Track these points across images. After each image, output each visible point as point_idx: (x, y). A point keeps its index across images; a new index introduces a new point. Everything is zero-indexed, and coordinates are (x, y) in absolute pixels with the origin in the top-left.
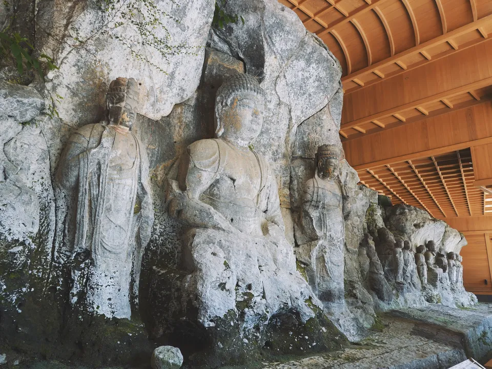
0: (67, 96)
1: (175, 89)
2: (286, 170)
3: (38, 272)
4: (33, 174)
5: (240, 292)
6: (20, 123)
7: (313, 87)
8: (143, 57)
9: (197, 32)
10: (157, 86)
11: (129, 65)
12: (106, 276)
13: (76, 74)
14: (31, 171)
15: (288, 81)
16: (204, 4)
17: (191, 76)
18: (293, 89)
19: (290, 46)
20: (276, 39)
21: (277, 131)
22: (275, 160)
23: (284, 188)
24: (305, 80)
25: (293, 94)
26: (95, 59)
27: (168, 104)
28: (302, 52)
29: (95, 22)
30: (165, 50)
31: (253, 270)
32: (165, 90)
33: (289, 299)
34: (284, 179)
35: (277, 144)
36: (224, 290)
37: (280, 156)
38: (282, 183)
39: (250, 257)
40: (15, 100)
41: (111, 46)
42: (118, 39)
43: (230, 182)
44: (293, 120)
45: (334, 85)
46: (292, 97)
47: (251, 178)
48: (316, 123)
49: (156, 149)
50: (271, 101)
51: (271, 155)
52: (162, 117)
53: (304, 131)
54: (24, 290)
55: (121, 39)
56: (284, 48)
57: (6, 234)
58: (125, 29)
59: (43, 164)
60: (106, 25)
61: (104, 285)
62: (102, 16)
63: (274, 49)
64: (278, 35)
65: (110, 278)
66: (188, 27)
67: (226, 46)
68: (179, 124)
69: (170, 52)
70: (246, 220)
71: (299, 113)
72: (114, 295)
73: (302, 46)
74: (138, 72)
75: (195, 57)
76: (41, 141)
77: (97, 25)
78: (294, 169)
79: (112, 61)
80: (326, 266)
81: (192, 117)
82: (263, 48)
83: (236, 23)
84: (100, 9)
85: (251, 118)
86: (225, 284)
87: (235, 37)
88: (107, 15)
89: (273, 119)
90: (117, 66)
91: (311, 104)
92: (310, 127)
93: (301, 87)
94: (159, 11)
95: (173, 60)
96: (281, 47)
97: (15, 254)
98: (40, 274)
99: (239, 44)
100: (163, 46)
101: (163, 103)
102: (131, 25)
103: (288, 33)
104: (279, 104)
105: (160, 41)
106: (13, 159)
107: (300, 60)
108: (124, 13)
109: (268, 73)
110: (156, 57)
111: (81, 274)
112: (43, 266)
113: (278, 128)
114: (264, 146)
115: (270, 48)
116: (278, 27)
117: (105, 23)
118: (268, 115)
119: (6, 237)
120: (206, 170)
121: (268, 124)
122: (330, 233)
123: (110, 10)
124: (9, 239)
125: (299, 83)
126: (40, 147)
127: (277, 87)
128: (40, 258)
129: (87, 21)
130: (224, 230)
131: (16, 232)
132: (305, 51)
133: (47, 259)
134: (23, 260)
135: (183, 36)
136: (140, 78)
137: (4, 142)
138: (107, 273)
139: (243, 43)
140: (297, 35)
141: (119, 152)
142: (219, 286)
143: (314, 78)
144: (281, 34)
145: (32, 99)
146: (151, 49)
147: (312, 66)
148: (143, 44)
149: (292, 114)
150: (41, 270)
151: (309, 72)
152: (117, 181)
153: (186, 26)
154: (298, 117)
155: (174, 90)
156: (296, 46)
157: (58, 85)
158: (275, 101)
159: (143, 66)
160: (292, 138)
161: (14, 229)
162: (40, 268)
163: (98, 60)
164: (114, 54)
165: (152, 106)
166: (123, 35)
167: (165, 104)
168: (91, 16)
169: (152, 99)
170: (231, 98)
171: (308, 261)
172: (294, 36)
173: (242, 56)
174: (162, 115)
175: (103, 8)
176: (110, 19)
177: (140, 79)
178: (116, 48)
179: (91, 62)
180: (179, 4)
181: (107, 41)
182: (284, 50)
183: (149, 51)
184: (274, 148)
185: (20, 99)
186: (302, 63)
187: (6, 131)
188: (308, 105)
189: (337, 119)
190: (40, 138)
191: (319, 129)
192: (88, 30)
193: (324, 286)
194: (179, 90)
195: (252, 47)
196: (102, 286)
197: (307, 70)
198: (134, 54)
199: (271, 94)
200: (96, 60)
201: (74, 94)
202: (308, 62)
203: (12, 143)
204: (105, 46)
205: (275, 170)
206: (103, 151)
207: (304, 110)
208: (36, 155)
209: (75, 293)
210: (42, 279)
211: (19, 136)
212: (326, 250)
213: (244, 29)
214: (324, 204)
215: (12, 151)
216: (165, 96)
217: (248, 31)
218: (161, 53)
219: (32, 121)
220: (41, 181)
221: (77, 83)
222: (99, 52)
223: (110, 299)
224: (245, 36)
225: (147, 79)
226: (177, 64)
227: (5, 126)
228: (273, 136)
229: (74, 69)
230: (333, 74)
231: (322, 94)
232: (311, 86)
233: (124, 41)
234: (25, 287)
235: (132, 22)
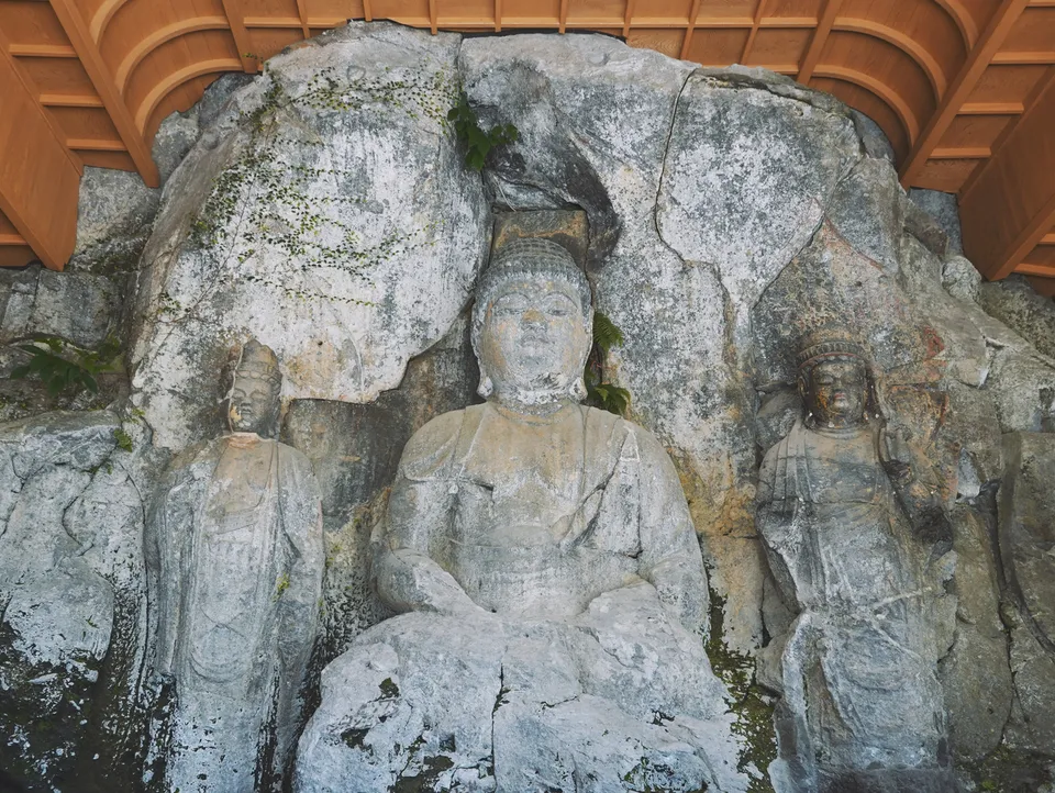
0: (173, 408)
1: (402, 328)
2: (740, 432)
3: (111, 725)
4: (116, 552)
5: (422, 755)
6: (84, 471)
7: (765, 192)
8: (311, 293)
9: (410, 202)
10: (357, 337)
11: (289, 317)
12: (195, 727)
13: (185, 366)
14: (111, 547)
15: (686, 207)
16: (400, 146)
17: (435, 289)
18: (710, 219)
19: (649, 128)
20: (608, 130)
21: (693, 339)
22: (705, 415)
23: (741, 484)
24: (733, 186)
25: (712, 234)
26: (219, 329)
27: (391, 362)
28: (690, 127)
29: (202, 270)
30: (353, 263)
31: (467, 699)
32: (377, 338)
33: (569, 779)
34: (739, 457)
35: (700, 371)
36: (357, 748)
37: (717, 399)
38: (735, 472)
39: (465, 667)
40: (55, 437)
41: (244, 297)
42: (253, 280)
43: (479, 494)
44: (731, 296)
45: (825, 162)
46: (714, 241)
47: (546, 475)
48: (804, 280)
49: (364, 461)
50: (660, 272)
51: (692, 406)
52: (382, 392)
53: (773, 314)
54: (60, 752)
55: (257, 277)
56: (638, 139)
57: (28, 653)
58: (260, 258)
59: (132, 532)
60: (225, 267)
61: (192, 747)
62: (211, 256)
63: (615, 153)
64: (606, 120)
65: (206, 733)
66: (387, 202)
67: (537, 194)
68: (425, 396)
69: (367, 261)
70: (513, 579)
71: (744, 273)
72: (213, 767)
73: (682, 114)
74: (310, 322)
75: (430, 250)
76: (128, 494)
77: (208, 273)
78: (766, 426)
79: (254, 320)
80: (830, 694)
81: (460, 372)
82: (588, 163)
83: (521, 141)
84: (202, 245)
85: (520, 333)
86: (365, 731)
87: (533, 168)
88: (218, 249)
89: (676, 313)
90: (265, 326)
91: (772, 238)
92: (793, 297)
93: (729, 206)
94: (315, 201)
95: (378, 274)
96: (629, 140)
97: (41, 686)
98: (114, 729)
99: (551, 179)
100: (345, 257)
101: (377, 364)
102: (270, 246)
103: (630, 102)
104: (684, 271)
105: (338, 251)
106: (75, 531)
107: (696, 145)
108: (247, 234)
109: (628, 210)
110: (338, 281)
111: (162, 725)
112: (119, 712)
113: (696, 331)
114: (668, 386)
115: (603, 157)
116: (600, 105)
117: (221, 264)
118: (660, 307)
119: (27, 658)
120: (424, 479)
121: (664, 329)
122: (836, 587)
123: (220, 240)
124: (34, 661)
125: (722, 200)
126: (127, 503)
127: (666, 236)
128: (118, 700)
129: (187, 272)
130: (436, 610)
131: (44, 649)
132: (697, 119)
133: (127, 700)
134: (58, 698)
135: (382, 223)
136: (318, 332)
137: (62, 507)
138: (198, 722)
139: (554, 173)
140: (655, 98)
141: (226, 483)
142: (344, 736)
143: (758, 168)
144: (613, 116)
145: (90, 428)
146: (324, 271)
147: (736, 144)
148: (304, 270)
149: (726, 281)
150: (116, 721)
151: (737, 161)
152: (216, 538)
153: (380, 201)
154: (745, 282)
155: (401, 331)
156: (664, 122)
157: (153, 393)
158: (669, 265)
159: (316, 310)
160: (742, 345)
161: (42, 645)
162: (114, 718)
163: (226, 329)
164: (254, 308)
165: (352, 377)
166: (261, 270)
167: (382, 364)
168: (191, 264)
169: (352, 363)
170: (485, 304)
171: (776, 682)
172: (649, 102)
173: (571, 199)
174: (381, 388)
175: (206, 242)
176: (226, 254)
177: (318, 334)
178: (255, 297)
179: (214, 337)
180: (348, 170)
181: (234, 292)
182: (640, 143)
183: (320, 278)
184: (696, 384)
185: (66, 433)
186: (706, 151)
187: (61, 489)
188: (764, 242)
189: (873, 248)
190: (127, 488)
191: (820, 293)
192: (195, 288)
193: (836, 761)
194: (413, 326)
195: (573, 172)
196: (187, 748)
197: (729, 157)
198: (293, 293)
199: (656, 255)
200: (222, 331)
201: (187, 400)
202: (721, 139)
203: (76, 506)
204: (233, 301)
205: (709, 440)
206: (194, 487)
207: (756, 260)
208: (121, 519)
209: (150, 763)
210: (116, 737)
211: (88, 493)
212: (826, 644)
213: (539, 145)
214: (809, 502)
215: (75, 518)
216: (380, 350)
217: (545, 144)
218: (347, 272)
219: (106, 463)
220: (128, 560)
221: (192, 380)
222: (225, 316)
223: (203, 777)
224: (548, 157)
225: (334, 331)
226: (392, 280)
227: (56, 482)
228: (687, 354)
229: (180, 360)
230: (807, 135)
231: (796, 199)
232: (758, 194)
233: (266, 280)
234: (64, 747)
235: (270, 241)
